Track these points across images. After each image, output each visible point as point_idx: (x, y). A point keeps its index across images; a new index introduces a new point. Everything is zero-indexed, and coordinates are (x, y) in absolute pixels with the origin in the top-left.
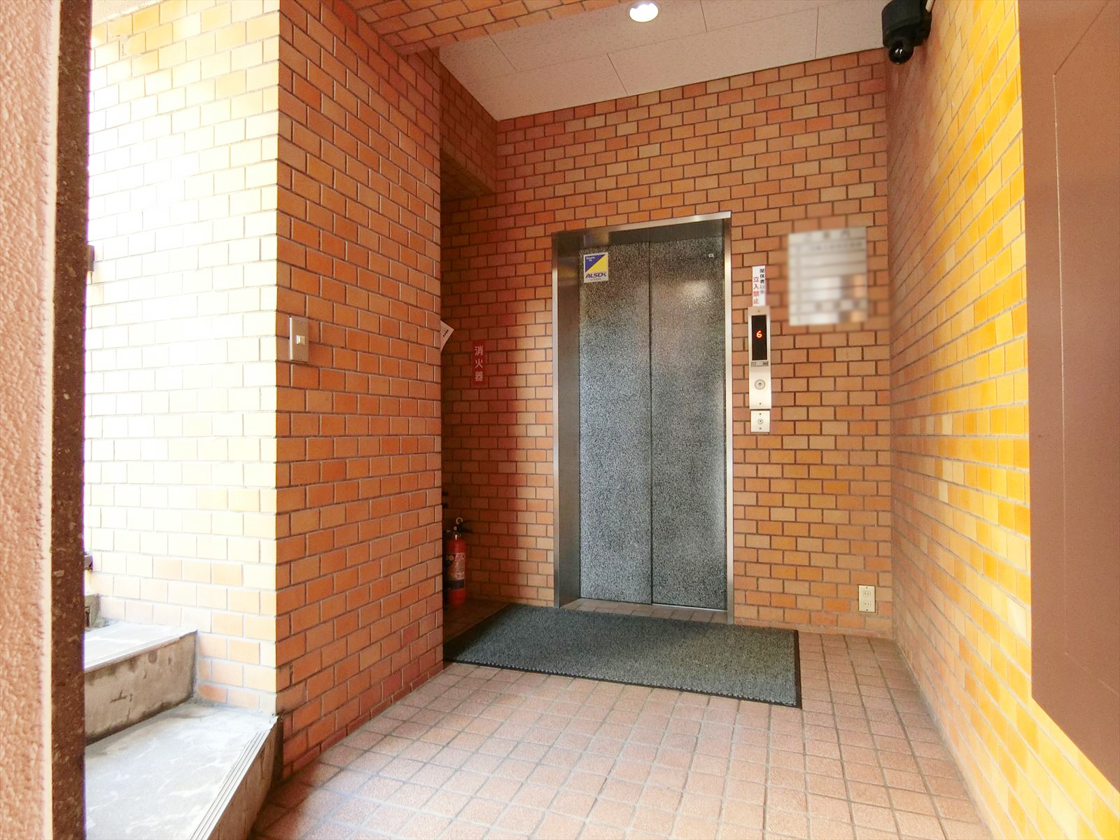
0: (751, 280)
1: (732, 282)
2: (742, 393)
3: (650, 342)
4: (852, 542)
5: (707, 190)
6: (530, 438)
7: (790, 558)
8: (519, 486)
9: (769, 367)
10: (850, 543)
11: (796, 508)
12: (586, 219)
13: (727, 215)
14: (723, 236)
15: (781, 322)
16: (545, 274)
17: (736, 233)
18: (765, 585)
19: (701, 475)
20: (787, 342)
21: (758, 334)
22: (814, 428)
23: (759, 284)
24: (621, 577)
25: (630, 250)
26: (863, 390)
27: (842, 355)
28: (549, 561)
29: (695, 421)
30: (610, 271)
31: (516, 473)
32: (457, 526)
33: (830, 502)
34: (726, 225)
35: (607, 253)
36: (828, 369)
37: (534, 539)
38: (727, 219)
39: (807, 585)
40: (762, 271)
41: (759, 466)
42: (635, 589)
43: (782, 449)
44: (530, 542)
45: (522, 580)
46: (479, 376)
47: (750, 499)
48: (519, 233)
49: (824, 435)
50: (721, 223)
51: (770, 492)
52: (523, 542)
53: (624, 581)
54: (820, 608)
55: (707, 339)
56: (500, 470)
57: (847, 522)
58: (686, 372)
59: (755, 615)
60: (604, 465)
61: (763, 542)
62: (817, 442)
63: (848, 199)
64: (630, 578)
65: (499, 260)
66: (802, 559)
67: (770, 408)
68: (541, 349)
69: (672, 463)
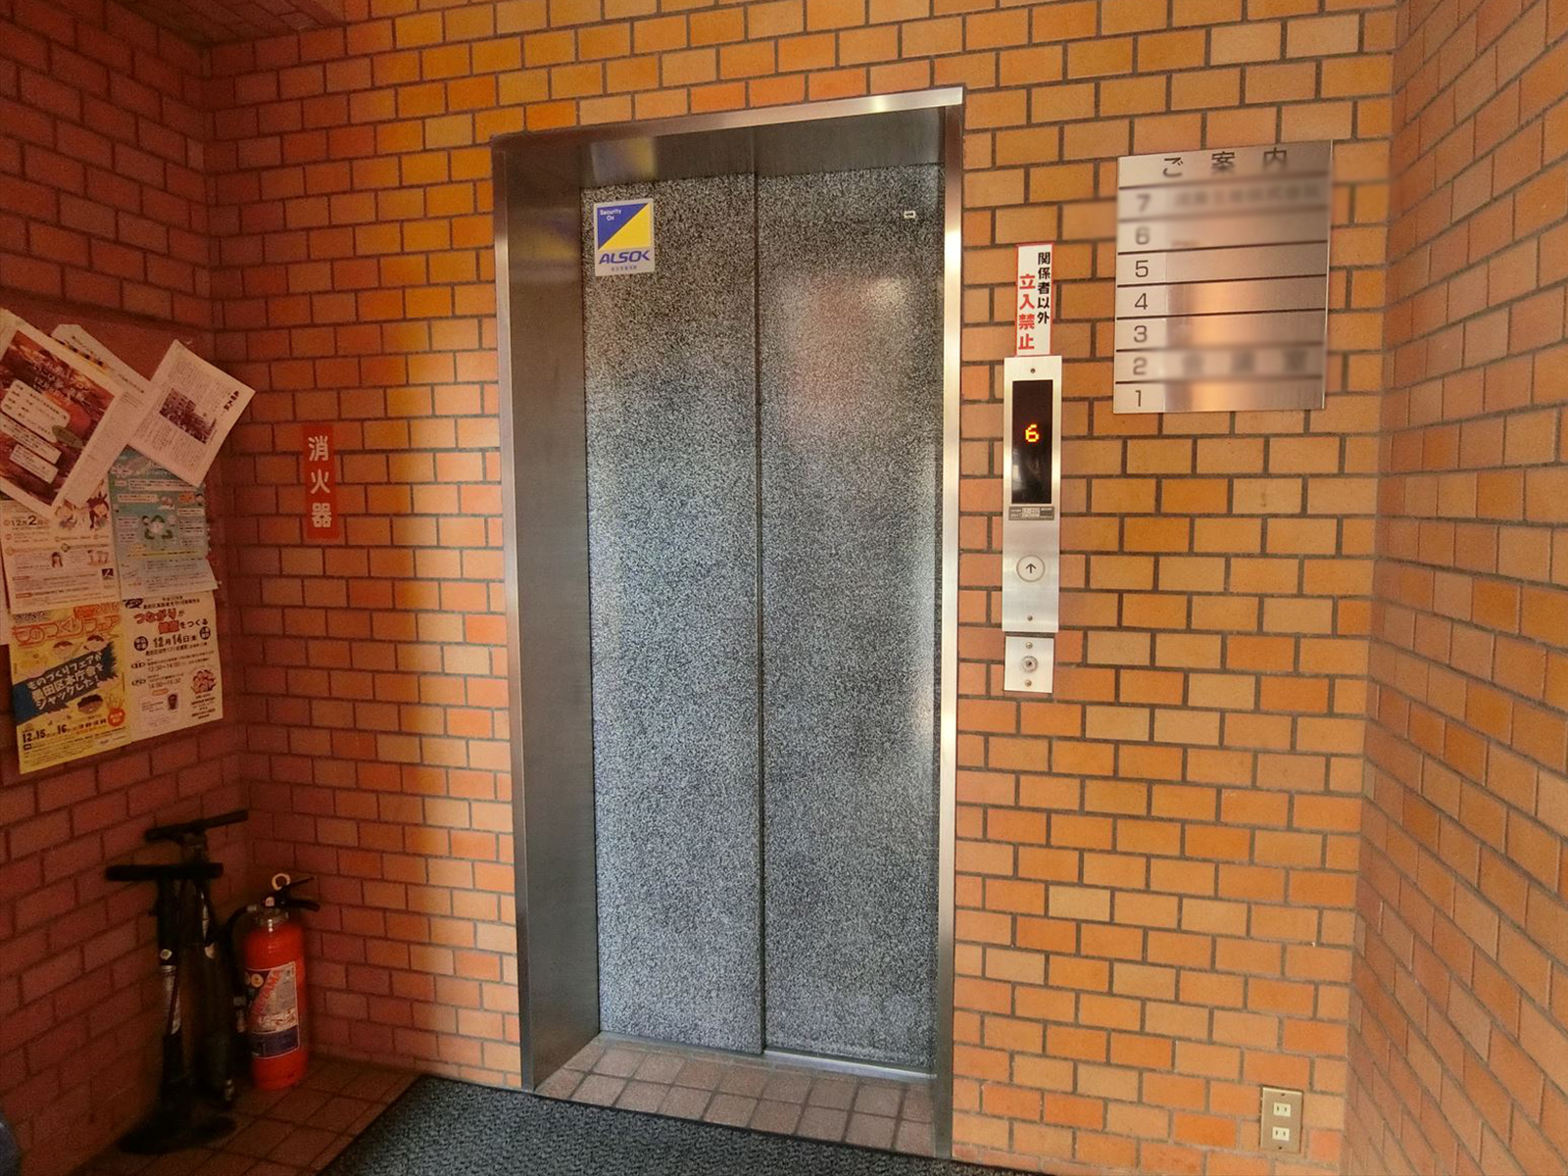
0: (1015, 284)
1: (964, 287)
2: (983, 589)
3: (759, 433)
4: (1251, 981)
5: (899, 23)
6: (453, 679)
7: (1096, 1010)
8: (429, 796)
9: (1055, 524)
10: (1246, 984)
11: (1113, 891)
12: (577, 100)
13: (952, 98)
14: (941, 163)
15: (1091, 402)
16: (477, 250)
17: (975, 150)
18: (1030, 1072)
19: (880, 760)
20: (1104, 456)
21: (1028, 433)
22: (1167, 689)
23: (1034, 295)
24: (692, 990)
25: (706, 193)
26: (1300, 594)
27: (1248, 495)
28: (506, 980)
29: (867, 631)
30: (659, 247)
31: (421, 764)
32: (274, 894)
33: (1200, 878)
34: (950, 123)
35: (650, 202)
36: (1210, 535)
37: (470, 925)
38: (954, 107)
39: (1133, 1076)
40: (1043, 258)
41: (1023, 778)
42: (725, 1019)
43: (1083, 739)
44: (459, 933)
45: (442, 1020)
46: (321, 515)
47: (998, 860)
48: (403, 137)
49: (1194, 708)
50: (935, 121)
51: (1048, 845)
52: (444, 930)
53: (698, 999)
54: (1164, 1134)
55: (897, 427)
56: (383, 755)
57: (1243, 933)
58: (845, 510)
59: (1002, 1142)
60: (650, 732)
61: (1030, 967)
62: (1173, 726)
63: (1284, 59)
64: (714, 994)
65: (361, 208)
66: (1124, 1015)
67: (1056, 630)
68: (472, 450)
69: (811, 729)
